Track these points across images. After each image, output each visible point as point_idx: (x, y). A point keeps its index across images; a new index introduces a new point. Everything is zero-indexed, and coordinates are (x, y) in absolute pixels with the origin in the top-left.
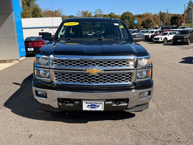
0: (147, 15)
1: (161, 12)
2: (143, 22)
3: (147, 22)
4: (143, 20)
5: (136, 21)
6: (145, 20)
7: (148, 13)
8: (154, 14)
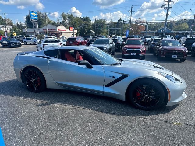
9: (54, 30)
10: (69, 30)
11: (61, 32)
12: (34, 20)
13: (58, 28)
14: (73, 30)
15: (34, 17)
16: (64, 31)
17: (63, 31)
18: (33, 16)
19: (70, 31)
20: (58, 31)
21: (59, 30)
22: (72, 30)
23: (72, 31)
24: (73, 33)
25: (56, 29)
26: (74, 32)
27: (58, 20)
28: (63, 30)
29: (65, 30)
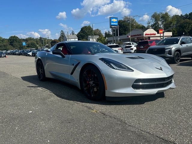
5: (24, 43)
9: (140, 35)
10: (158, 33)
11: (149, 37)
12: (113, 27)
13: (145, 33)
14: (163, 33)
15: (114, 24)
16: (154, 36)
17: (152, 36)
18: (113, 22)
19: (159, 35)
20: (144, 36)
21: (146, 34)
22: (161, 33)
23: (162, 35)
24: (163, 36)
25: (143, 34)
27: (149, 23)
28: (151, 34)
29: (155, 34)
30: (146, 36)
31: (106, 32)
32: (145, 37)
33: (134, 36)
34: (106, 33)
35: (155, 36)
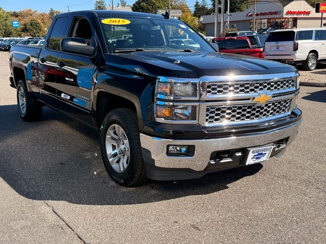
0: (29, 14)
1: (52, 10)
2: (25, 25)
3: (31, 25)
4: (22, 22)
5: (15, 23)
6: (28, 22)
7: (30, 10)
8: (40, 13)
10: (317, 11)
11: (295, 19)
13: (287, 8)
16: (305, 16)
17: (302, 16)
19: (319, 15)
20: (285, 16)
21: (289, 13)
22: (325, 11)
25: (281, 12)
26: (323, 16)
28: (300, 13)
29: (308, 13)
30: (289, 16)
31: (197, 3)
32: (285, 18)
33: (262, 14)
34: (197, 5)
35: (307, 16)
